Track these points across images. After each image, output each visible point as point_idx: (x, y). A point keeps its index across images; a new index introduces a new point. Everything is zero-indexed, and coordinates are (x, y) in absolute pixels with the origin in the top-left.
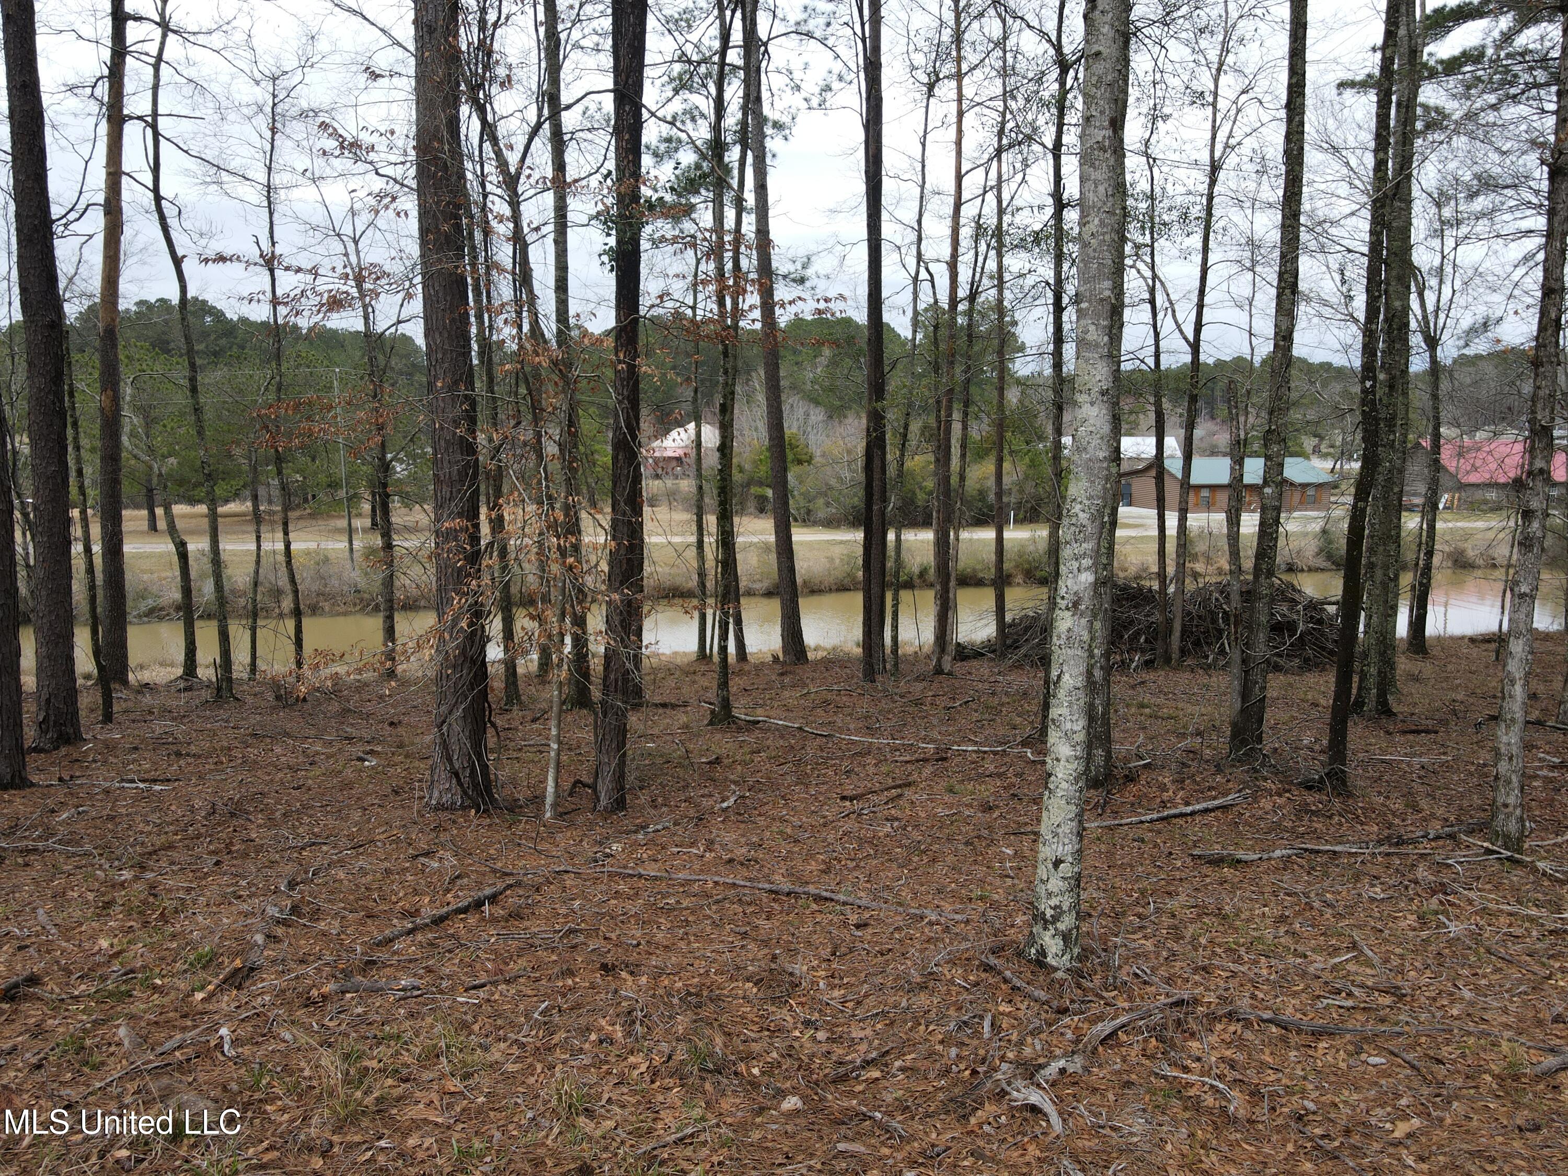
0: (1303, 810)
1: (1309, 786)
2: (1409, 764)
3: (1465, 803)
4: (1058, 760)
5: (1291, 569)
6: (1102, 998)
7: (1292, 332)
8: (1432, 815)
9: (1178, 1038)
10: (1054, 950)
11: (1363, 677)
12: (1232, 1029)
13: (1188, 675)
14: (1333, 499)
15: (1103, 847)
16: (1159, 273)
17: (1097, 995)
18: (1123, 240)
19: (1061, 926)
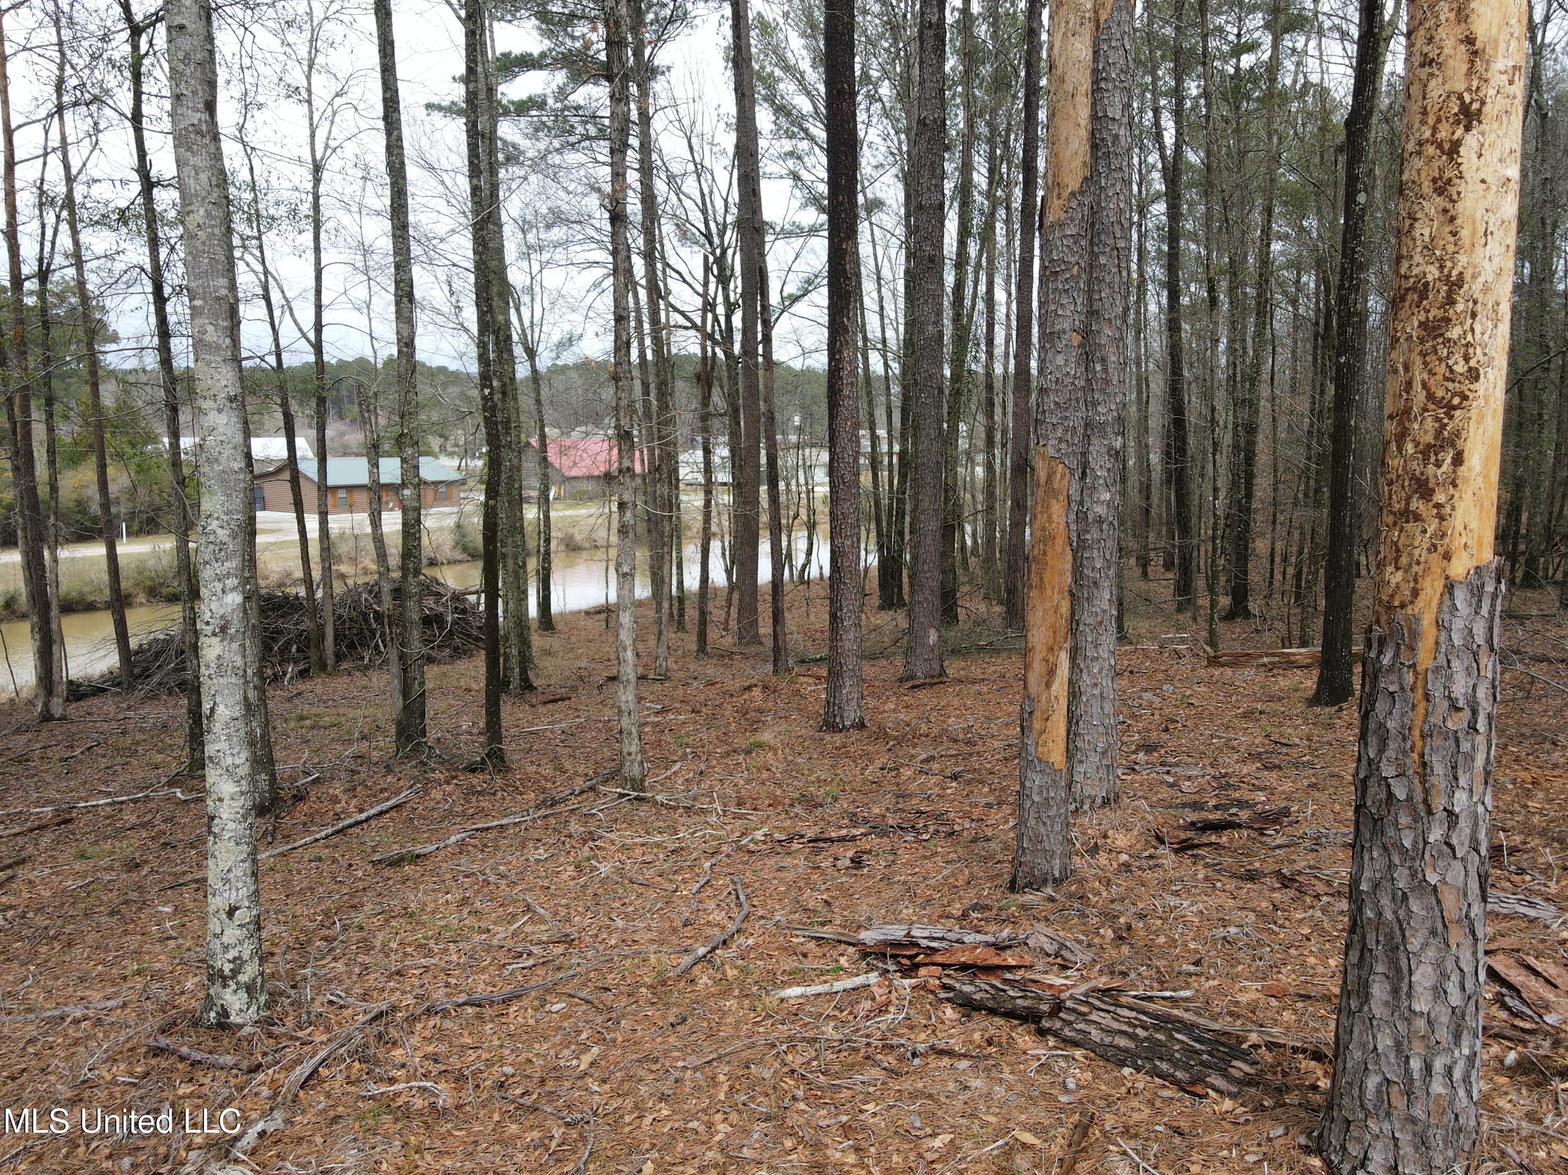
0: (472, 791)
1: (472, 769)
2: (552, 732)
3: (599, 757)
4: (221, 800)
5: (432, 563)
6: (298, 1039)
7: (413, 341)
8: (576, 773)
9: (381, 1053)
10: (237, 1006)
11: (507, 657)
12: (431, 1023)
13: (345, 679)
14: (462, 495)
15: (278, 877)
16: (270, 269)
17: (292, 1038)
18: (229, 231)
19: (243, 978)
